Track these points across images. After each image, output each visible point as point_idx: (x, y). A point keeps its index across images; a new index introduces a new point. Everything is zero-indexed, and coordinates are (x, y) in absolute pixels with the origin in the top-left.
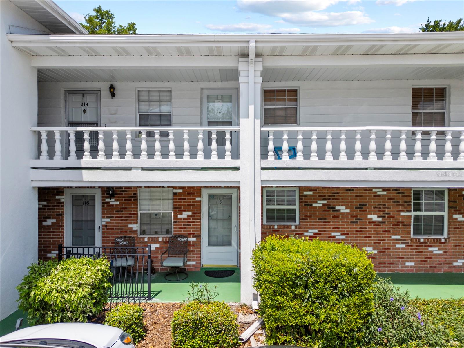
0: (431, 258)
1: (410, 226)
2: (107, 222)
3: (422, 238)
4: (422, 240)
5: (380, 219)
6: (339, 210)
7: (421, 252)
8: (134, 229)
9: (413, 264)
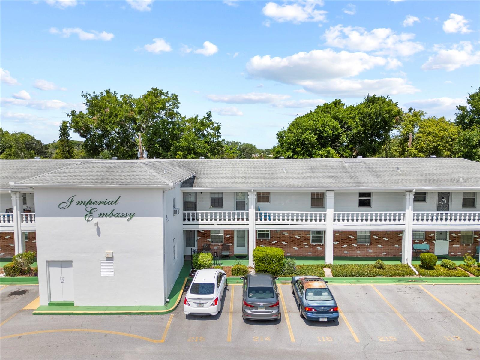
0: (317, 251)
1: (310, 239)
2: (199, 239)
3: (314, 244)
4: (314, 245)
5: (299, 237)
6: (285, 234)
7: (314, 249)
8: (210, 241)
9: (311, 253)
